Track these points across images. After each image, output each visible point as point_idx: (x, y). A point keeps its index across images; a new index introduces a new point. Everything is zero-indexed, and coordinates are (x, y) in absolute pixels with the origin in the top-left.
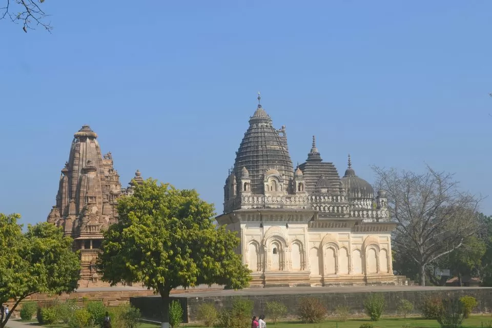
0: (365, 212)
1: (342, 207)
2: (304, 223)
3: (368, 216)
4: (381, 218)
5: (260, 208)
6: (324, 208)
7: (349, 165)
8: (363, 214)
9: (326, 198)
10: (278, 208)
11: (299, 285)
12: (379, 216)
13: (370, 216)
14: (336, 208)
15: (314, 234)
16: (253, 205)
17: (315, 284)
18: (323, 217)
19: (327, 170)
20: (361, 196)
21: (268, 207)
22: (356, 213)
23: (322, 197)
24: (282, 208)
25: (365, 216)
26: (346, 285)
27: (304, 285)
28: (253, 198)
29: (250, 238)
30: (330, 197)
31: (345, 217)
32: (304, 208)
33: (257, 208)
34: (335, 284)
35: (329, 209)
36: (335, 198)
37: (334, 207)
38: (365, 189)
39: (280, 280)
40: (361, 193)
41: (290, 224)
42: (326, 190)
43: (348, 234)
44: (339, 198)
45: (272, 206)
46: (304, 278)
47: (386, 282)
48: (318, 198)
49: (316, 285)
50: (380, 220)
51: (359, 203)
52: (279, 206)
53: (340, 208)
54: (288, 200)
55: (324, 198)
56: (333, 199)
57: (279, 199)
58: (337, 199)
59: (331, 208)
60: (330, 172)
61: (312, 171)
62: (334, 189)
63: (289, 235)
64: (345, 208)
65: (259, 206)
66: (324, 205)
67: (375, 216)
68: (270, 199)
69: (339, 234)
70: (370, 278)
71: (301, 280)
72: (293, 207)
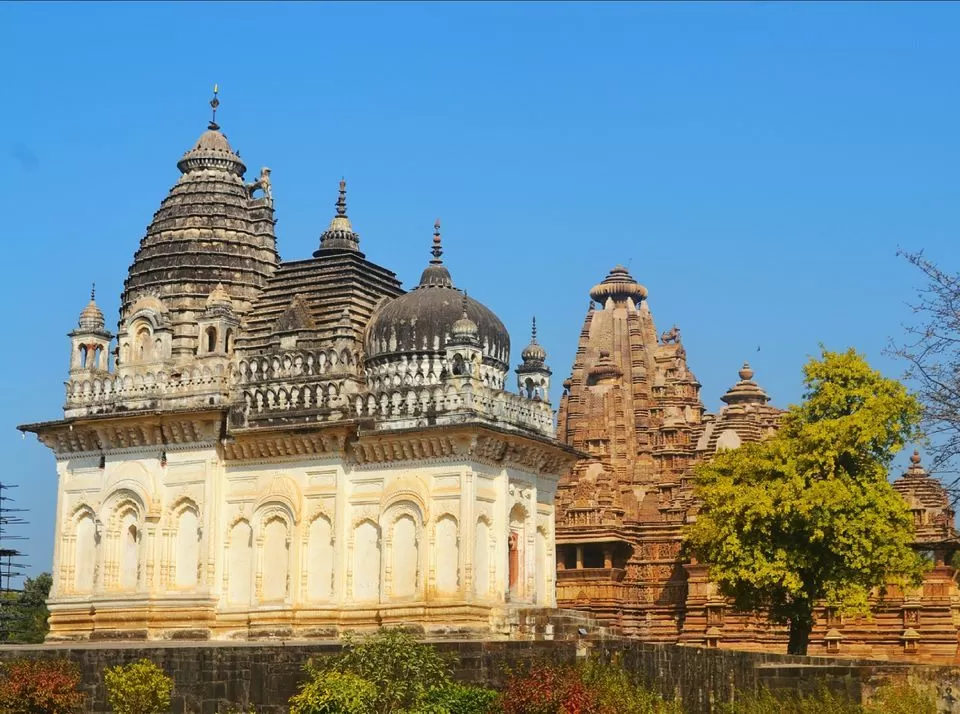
0: (397, 399)
1: (326, 389)
2: (204, 447)
3: (404, 413)
4: (444, 411)
5: (107, 411)
6: (277, 399)
7: (437, 252)
8: (390, 407)
9: (287, 364)
10: (145, 408)
11: (178, 636)
12: (438, 408)
13: (411, 409)
14: (308, 392)
15: (245, 479)
16: (89, 406)
17: (234, 632)
18: (270, 424)
19: (326, 278)
20: (399, 347)
21: (123, 408)
22: (372, 403)
23: (276, 365)
24: (153, 405)
25: (396, 411)
26: (315, 635)
27: (191, 636)
28: (93, 387)
29: (76, 500)
30: (299, 361)
31: (330, 418)
32: (212, 401)
33: (101, 411)
34: (278, 634)
35: (289, 397)
36: (310, 362)
37: (302, 391)
38: (413, 322)
39: (128, 620)
40: (398, 339)
41: (173, 450)
42: (294, 339)
43: (334, 472)
44: (322, 359)
45: (131, 405)
46: (193, 614)
47: (443, 627)
48: (265, 368)
49: (234, 636)
50: (439, 421)
51: (392, 370)
52: (148, 403)
53: (319, 391)
54: (174, 382)
55: (282, 366)
56: (305, 366)
57: (149, 382)
58: (317, 364)
59: (295, 394)
60: (332, 285)
61: (281, 288)
62: (320, 336)
63: (168, 485)
64: (332, 390)
65: (104, 408)
66: (276, 388)
67: (425, 409)
68: (128, 383)
69: (310, 473)
70: (389, 613)
71: (187, 620)
72: (184, 402)
